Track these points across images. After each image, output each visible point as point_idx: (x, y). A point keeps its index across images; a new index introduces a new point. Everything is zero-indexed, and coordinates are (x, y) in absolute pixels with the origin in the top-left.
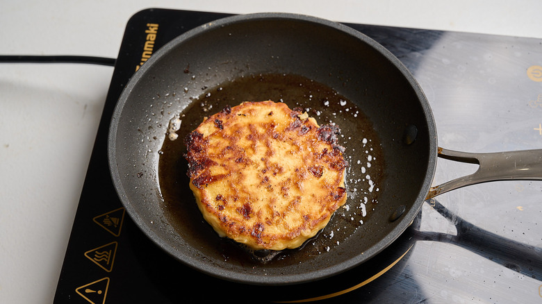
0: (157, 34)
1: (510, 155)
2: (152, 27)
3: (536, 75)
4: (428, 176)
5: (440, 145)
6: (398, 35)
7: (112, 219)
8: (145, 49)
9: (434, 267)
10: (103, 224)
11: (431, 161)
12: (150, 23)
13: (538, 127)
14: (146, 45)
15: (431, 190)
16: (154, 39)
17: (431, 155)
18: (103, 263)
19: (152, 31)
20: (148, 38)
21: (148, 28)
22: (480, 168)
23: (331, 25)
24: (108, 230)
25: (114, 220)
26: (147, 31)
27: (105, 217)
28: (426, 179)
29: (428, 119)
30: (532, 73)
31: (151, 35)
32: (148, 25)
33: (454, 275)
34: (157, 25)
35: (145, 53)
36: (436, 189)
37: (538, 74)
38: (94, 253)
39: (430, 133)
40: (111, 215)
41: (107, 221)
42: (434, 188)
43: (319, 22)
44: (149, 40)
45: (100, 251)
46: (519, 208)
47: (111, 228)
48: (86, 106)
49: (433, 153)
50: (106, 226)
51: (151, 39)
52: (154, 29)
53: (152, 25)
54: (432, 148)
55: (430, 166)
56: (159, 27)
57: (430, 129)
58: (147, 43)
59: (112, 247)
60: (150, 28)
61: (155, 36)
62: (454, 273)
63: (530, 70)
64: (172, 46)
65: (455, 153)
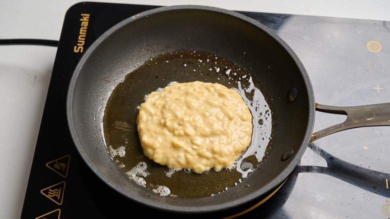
0: (89, 22)
1: (370, 108)
2: (85, 16)
3: (374, 48)
4: (309, 125)
5: (316, 102)
6: (270, 19)
7: (61, 164)
8: (81, 33)
9: (304, 194)
10: (53, 168)
11: (311, 114)
12: (84, 13)
13: (377, 87)
14: (81, 30)
15: (313, 136)
16: (87, 25)
17: (311, 110)
18: (55, 198)
19: (85, 20)
20: (82, 25)
21: (82, 17)
22: (348, 118)
23: (229, 13)
24: (58, 173)
25: (63, 165)
26: (81, 20)
27: (55, 163)
28: (309, 128)
29: (307, 83)
30: (371, 46)
31: (85, 23)
32: (82, 15)
33: (319, 200)
34: (89, 15)
35: (80, 36)
36: (315, 135)
37: (375, 47)
38: (48, 190)
39: (309, 93)
40: (60, 161)
41: (56, 166)
42: (314, 134)
43: (220, 11)
44: (83, 26)
45: (52, 189)
46: (365, 148)
47: (60, 171)
48: (36, 77)
49: (312, 108)
50: (56, 169)
51: (85, 25)
52: (87, 17)
53: (85, 15)
54: (311, 104)
55: (310, 118)
56: (90, 16)
57: (309, 90)
58: (82, 28)
59: (61, 186)
60: (84, 17)
61: (87, 23)
62: (319, 198)
63: (369, 44)
64: (110, 33)
65: (328, 107)
